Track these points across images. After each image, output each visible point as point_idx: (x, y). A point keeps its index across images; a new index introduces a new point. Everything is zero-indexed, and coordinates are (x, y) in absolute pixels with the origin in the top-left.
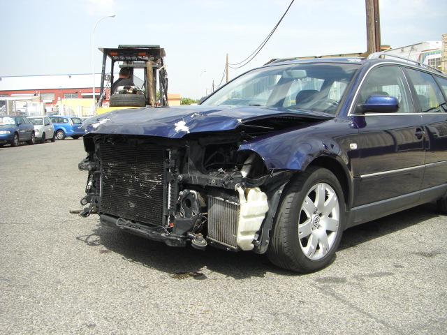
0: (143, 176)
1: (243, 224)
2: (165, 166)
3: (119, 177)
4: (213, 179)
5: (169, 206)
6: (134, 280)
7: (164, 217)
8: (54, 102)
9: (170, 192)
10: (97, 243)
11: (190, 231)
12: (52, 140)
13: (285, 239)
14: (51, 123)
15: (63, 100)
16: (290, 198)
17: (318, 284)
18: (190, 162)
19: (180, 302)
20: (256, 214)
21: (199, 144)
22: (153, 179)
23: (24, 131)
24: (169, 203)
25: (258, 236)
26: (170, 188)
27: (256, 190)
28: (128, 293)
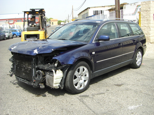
0: (26, 66)
1: (55, 81)
2: (32, 63)
3: (20, 65)
4: (46, 67)
5: (34, 75)
6: (24, 98)
7: (32, 78)
8: (13, 23)
9: (34, 71)
10: (16, 83)
11: (40, 83)
12: (12, 38)
13: (69, 85)
14: (11, 32)
15: (16, 22)
16: (70, 72)
17: (80, 98)
18: (39, 62)
19: (35, 105)
20: (59, 78)
21: (42, 56)
22: (29, 67)
23: (2, 35)
24: (34, 74)
25: (60, 84)
26: (34, 70)
27: (59, 71)
28: (21, 103)
